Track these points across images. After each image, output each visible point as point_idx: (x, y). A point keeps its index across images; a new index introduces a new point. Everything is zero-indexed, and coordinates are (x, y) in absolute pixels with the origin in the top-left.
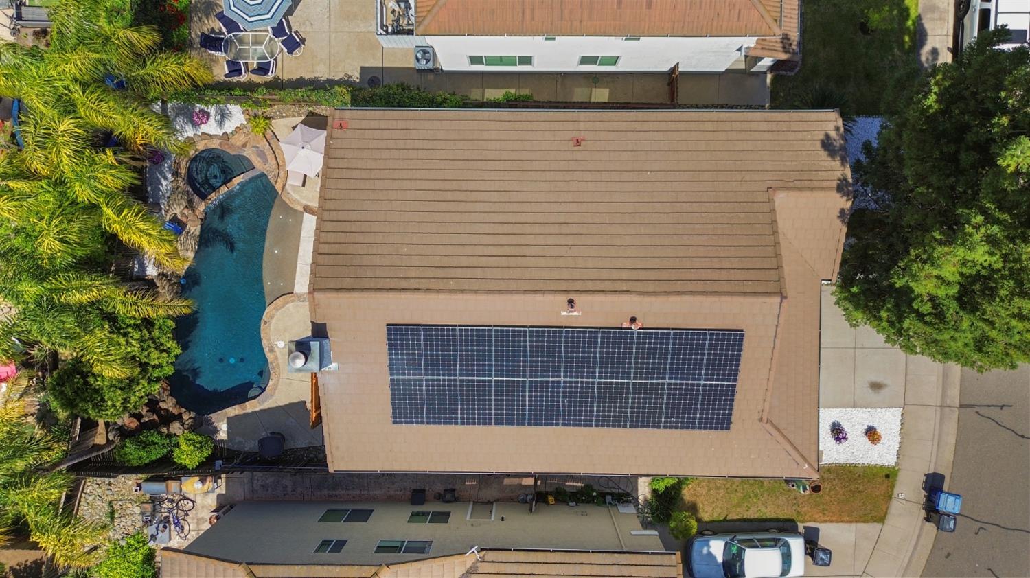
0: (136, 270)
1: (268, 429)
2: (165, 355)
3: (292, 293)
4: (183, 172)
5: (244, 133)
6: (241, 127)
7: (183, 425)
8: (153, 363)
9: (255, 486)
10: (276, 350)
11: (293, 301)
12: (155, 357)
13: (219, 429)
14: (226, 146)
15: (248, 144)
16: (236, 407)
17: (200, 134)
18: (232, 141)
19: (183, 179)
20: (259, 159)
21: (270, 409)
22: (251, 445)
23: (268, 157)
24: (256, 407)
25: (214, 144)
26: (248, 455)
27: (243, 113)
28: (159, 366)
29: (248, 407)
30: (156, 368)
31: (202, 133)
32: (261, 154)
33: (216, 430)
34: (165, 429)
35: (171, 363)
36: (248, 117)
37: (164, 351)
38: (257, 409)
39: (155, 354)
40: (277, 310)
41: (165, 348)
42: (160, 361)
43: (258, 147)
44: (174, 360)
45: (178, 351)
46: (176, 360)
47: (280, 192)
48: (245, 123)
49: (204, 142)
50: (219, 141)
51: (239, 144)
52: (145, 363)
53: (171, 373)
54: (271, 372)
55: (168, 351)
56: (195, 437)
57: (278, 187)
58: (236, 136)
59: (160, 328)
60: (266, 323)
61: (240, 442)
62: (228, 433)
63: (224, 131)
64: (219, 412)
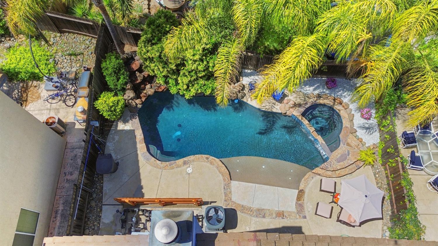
0: (246, 71)
1: (122, 160)
2: (185, 87)
3: (231, 180)
4: (321, 101)
5: (359, 145)
6: (362, 143)
7: (131, 99)
8: (179, 79)
9: (77, 150)
10: (185, 167)
11: (224, 180)
12: (183, 80)
13: (127, 124)
14: (345, 131)
15: (350, 148)
16: (142, 136)
17: (352, 113)
18: (351, 136)
19: (316, 101)
20: (339, 155)
21: (137, 161)
22: (110, 147)
23: (342, 163)
24: (140, 151)
25: (346, 123)
26: (103, 145)
27: (374, 144)
28: (177, 84)
29: (141, 145)
30: (176, 82)
31: (353, 115)
32: (343, 158)
33: (125, 121)
34: (129, 87)
35: (179, 92)
36: (372, 148)
37: (188, 87)
38: (139, 152)
39: (186, 80)
40: (217, 168)
41: (190, 88)
42: (181, 84)
43: (349, 155)
44: (181, 94)
45: (187, 97)
46: (181, 95)
47: (313, 171)
48: (367, 145)
49: (347, 116)
50: (349, 126)
51: (349, 141)
52: (179, 74)
53: (171, 91)
54: (167, 163)
55: (188, 89)
56: (120, 107)
57: (317, 170)
58: (355, 139)
59: (205, 85)
60: (207, 158)
61: (114, 139)
62: (123, 130)
63: (357, 130)
64: (139, 124)
